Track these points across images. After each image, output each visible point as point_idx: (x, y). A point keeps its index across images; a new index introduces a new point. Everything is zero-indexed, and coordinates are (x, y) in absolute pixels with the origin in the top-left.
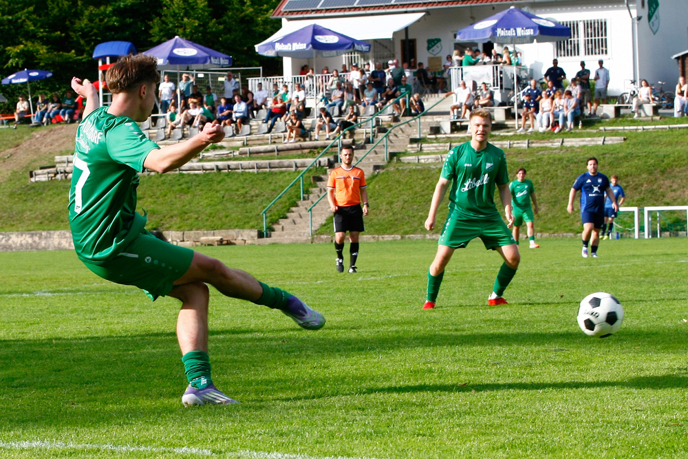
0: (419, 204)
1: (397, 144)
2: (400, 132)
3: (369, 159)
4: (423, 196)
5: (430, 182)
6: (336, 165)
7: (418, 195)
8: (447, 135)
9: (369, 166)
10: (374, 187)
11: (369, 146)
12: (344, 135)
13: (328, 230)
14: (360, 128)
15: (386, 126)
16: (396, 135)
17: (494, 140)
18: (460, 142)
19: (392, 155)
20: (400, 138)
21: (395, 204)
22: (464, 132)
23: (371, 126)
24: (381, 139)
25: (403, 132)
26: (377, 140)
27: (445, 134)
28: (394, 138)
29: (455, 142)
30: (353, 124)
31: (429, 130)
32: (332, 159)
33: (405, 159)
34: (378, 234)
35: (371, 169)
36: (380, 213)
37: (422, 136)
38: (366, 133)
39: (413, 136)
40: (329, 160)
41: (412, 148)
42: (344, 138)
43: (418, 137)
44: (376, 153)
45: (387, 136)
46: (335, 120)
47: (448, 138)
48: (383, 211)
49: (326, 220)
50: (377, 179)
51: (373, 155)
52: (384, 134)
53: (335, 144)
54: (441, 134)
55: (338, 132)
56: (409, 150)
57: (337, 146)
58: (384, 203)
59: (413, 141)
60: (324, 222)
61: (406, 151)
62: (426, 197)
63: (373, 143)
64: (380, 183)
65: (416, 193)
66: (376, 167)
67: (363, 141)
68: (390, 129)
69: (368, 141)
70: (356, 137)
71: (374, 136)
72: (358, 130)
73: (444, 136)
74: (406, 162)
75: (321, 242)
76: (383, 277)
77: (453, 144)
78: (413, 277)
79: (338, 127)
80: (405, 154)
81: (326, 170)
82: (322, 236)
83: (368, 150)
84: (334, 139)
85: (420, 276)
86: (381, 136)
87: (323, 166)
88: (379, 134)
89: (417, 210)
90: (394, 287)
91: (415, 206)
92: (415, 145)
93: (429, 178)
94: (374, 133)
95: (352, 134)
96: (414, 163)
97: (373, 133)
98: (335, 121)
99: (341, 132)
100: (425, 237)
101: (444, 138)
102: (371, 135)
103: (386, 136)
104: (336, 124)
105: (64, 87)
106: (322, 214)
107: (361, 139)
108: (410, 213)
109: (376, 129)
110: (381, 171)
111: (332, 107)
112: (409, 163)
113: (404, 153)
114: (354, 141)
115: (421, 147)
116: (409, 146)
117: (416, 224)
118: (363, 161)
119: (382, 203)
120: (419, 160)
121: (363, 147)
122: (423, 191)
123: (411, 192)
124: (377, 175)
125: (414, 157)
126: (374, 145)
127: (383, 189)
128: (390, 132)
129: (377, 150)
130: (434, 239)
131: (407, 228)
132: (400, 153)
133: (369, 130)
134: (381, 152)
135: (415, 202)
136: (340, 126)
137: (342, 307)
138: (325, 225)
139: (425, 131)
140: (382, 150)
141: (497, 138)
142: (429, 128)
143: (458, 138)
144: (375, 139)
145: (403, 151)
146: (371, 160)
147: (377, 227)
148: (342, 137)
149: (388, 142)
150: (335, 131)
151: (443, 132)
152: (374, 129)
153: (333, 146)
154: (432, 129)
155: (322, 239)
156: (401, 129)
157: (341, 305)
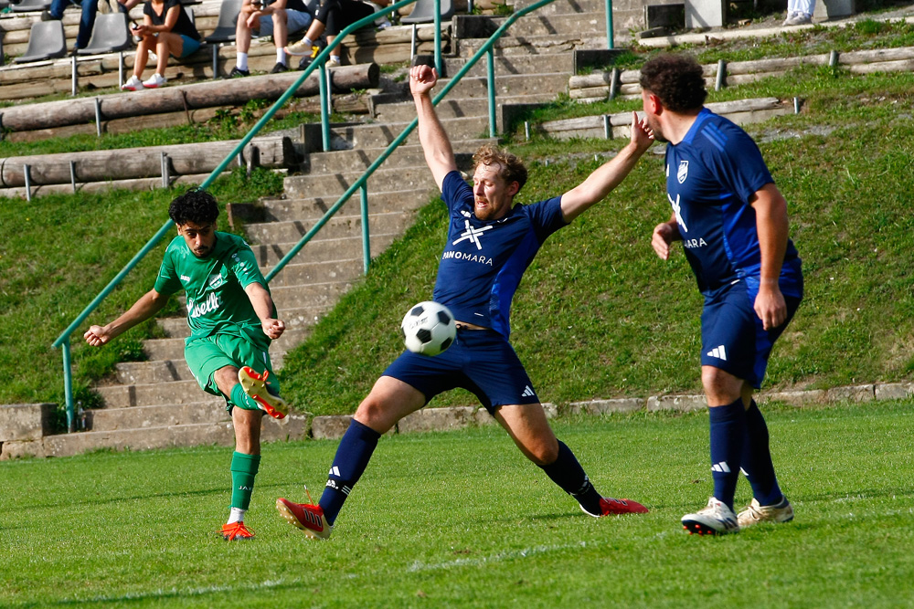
0: (618, 288)
1: (530, 74)
2: (541, 31)
4: (631, 258)
5: (655, 205)
6: (314, 159)
7: (614, 255)
8: (711, 35)
12: (343, 53)
14: (396, 22)
15: (488, 13)
16: (525, 44)
17: (886, 45)
18: (759, 57)
19: (515, 116)
20: (543, 52)
21: (533, 291)
22: (772, 18)
23: (435, 17)
24: (471, 58)
25: (552, 30)
26: (457, 65)
27: (706, 29)
28: (523, 54)
29: (741, 59)
30: (371, 10)
31: (643, 20)
32: (299, 139)
33: (562, 128)
37: (619, 39)
38: (419, 41)
39: (588, 45)
40: (287, 141)
41: (586, 86)
42: (344, 61)
43: (605, 44)
44: (455, 110)
45: (491, 49)
47: (716, 42)
51: (445, 118)
52: (482, 43)
53: (309, 84)
54: (690, 30)
55: (319, 40)
56: (573, 93)
57: (315, 92)
59: (587, 61)
61: (566, 98)
62: (643, 261)
63: (444, 74)
65: (605, 248)
68: (503, 22)
70: (380, 58)
71: (447, 49)
72: (390, 31)
73: (701, 37)
74: (565, 136)
76: (495, 558)
77: (735, 66)
78: (605, 551)
79: (316, 23)
80: (562, 108)
81: (278, 180)
84: (302, 67)
85: (629, 548)
86: (472, 47)
87: (268, 168)
88: (465, 42)
89: (611, 308)
90: (537, 592)
91: (604, 297)
92: (597, 77)
93: (650, 191)
94: (447, 39)
95: (367, 46)
96: (596, 141)
97: (442, 39)
99: (330, 40)
100: (644, 404)
101: (701, 44)
102: (435, 47)
103: (489, 48)
107: (401, 63)
108: (588, 322)
109: (452, 23)
112: (575, 141)
113: (554, 106)
114: (375, 70)
115: (618, 83)
116: (575, 79)
117: (609, 362)
120: (610, 126)
122: (632, 240)
123: (586, 247)
125: (593, 120)
126: (449, 81)
128: (504, 34)
129: (459, 99)
130: (676, 412)
131: (577, 376)
132: (542, 107)
133: (428, 30)
134: (474, 108)
135: (603, 279)
136: (323, 19)
139: (630, 22)
140: (479, 98)
141: (896, 37)
142: (644, 10)
143: (751, 41)
144: (451, 62)
145: (555, 98)
148: (331, 59)
149: (500, 68)
151: (696, 24)
152: (445, 25)
153: (299, 93)
154: (654, 12)
156: (544, 20)
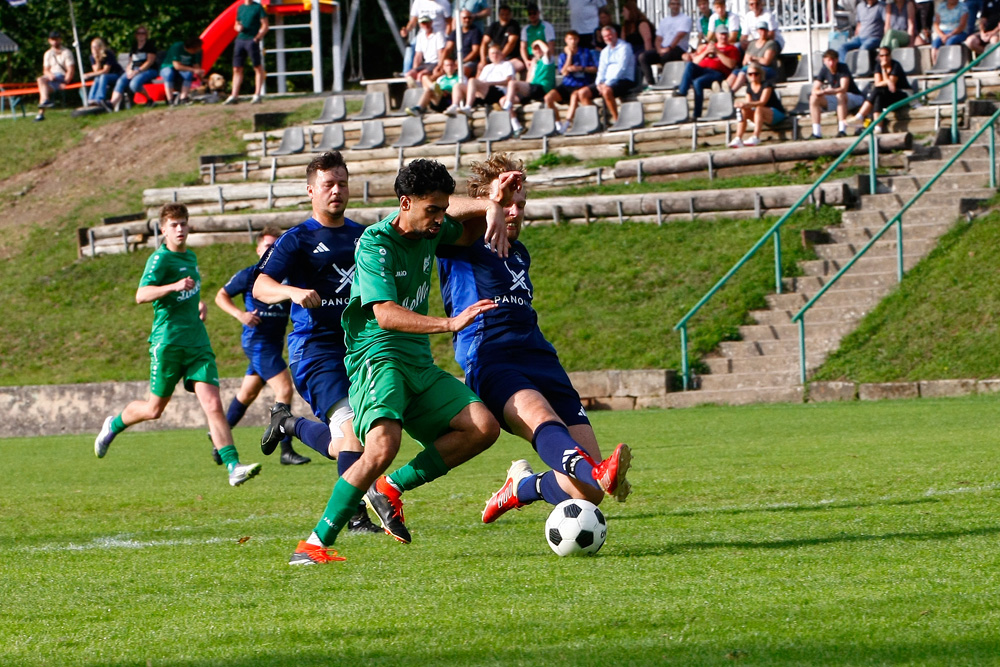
3: (949, 184)
6: (864, 199)
9: (950, 203)
10: (963, 257)
11: (949, 152)
12: (884, 124)
13: (847, 368)
14: (925, 103)
23: (953, 100)
24: (978, 131)
26: (969, 135)
32: (854, 185)
34: (976, 377)
35: (955, 209)
36: (980, 321)
38: (942, 117)
40: (845, 187)
44: (966, 167)
45: (994, 123)
46: (861, 84)
48: (987, 317)
49: (842, 342)
50: (971, 233)
51: (959, 173)
52: (988, 119)
53: (862, 146)
55: (868, 115)
57: (865, 152)
58: (990, 297)
60: (836, 348)
63: (958, 142)
64: (980, 246)
66: (968, 205)
67: (934, 139)
69: (945, 138)
70: (913, 129)
71: (961, 124)
72: (920, 110)
75: (829, 399)
79: (866, 105)
81: (838, 215)
82: (832, 384)
83: (946, 161)
84: (857, 133)
86: (980, 123)
87: (831, 205)
88: (974, 119)
94: (961, 116)
95: (903, 120)
97: (958, 116)
98: (861, 87)
99: (876, 117)
102: (953, 122)
103: (991, 124)
104: (863, 94)
105: (166, 12)
106: (831, 326)
107: (928, 133)
109: (965, 105)
110: (982, 215)
111: (851, 52)
114: (909, 138)
118: (934, 190)
119: (984, 295)
121: (933, 154)
124: (970, 225)
126: (962, 146)
127: (986, 259)
129: (969, 160)
133: (948, 110)
134: (979, 166)
136: (872, 102)
137: (883, 566)
138: (838, 355)
140: (984, 159)
144: (964, 133)
146: (955, 186)
147: (973, 358)
148: (877, 129)
150: (859, 115)
152: (960, 106)
153: (856, 153)
155: (831, 392)
157: (882, 559)
